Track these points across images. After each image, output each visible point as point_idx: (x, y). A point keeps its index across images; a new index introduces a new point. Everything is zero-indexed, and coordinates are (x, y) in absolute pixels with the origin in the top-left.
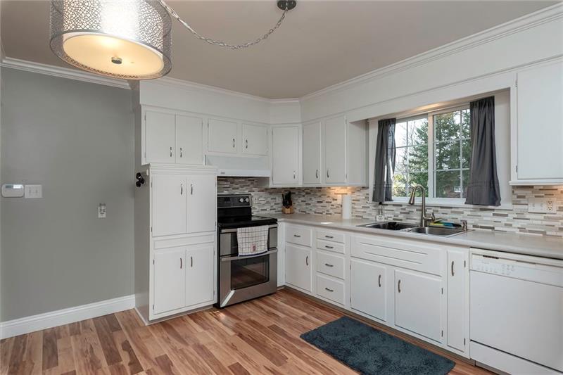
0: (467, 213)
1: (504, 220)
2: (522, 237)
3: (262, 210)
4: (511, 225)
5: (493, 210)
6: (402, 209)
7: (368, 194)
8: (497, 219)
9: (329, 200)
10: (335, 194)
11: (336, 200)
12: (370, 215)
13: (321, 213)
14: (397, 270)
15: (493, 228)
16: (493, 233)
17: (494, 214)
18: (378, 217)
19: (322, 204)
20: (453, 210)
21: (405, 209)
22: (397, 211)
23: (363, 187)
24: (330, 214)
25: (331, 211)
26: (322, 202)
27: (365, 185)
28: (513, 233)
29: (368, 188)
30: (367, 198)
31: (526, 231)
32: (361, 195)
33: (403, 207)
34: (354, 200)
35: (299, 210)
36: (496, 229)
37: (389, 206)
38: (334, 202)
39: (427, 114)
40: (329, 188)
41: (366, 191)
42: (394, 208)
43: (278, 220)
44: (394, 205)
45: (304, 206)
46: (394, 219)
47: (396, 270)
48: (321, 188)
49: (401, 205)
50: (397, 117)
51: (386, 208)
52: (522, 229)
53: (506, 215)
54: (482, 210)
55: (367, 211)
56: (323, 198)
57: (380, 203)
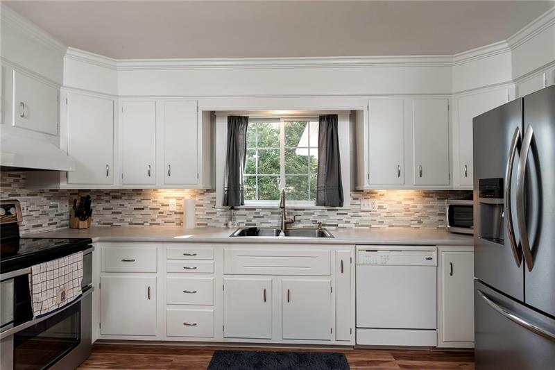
0: (316, 214)
1: (344, 218)
2: (357, 231)
3: (34, 226)
4: (349, 222)
5: (337, 210)
6: (256, 213)
7: (215, 198)
8: (339, 217)
9: (154, 206)
10: (165, 198)
11: (168, 205)
12: (217, 221)
13: (143, 224)
14: (285, 279)
15: (337, 226)
16: (336, 229)
17: (338, 214)
18: (230, 223)
19: (142, 212)
20: (306, 211)
21: (259, 213)
22: (250, 215)
23: (207, 190)
24: (158, 224)
25: (158, 221)
26: (143, 209)
27: (209, 187)
28: (351, 228)
29: (215, 191)
30: (213, 202)
31: (359, 226)
32: (205, 200)
33: (257, 211)
34: (197, 205)
35: (99, 223)
36: (339, 226)
37: (240, 211)
38: (162, 209)
39: (279, 119)
40: (154, 190)
41: (212, 195)
42: (247, 212)
43: (94, 240)
44: (246, 209)
45: (108, 216)
46: (246, 225)
47: (283, 280)
48: (141, 190)
49: (255, 209)
50: (250, 116)
51: (238, 213)
52: (356, 224)
53: (346, 214)
54: (328, 210)
55: (214, 218)
56: (145, 203)
57: (232, 208)
